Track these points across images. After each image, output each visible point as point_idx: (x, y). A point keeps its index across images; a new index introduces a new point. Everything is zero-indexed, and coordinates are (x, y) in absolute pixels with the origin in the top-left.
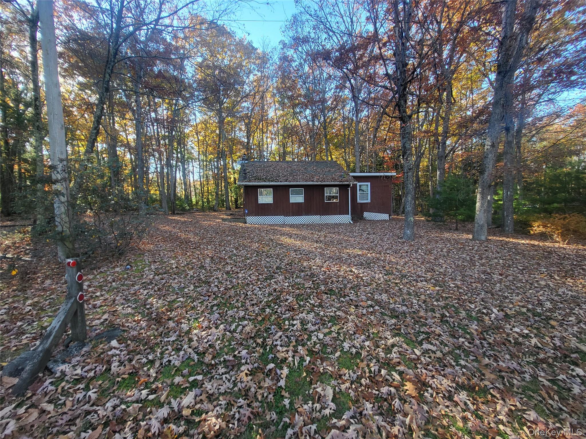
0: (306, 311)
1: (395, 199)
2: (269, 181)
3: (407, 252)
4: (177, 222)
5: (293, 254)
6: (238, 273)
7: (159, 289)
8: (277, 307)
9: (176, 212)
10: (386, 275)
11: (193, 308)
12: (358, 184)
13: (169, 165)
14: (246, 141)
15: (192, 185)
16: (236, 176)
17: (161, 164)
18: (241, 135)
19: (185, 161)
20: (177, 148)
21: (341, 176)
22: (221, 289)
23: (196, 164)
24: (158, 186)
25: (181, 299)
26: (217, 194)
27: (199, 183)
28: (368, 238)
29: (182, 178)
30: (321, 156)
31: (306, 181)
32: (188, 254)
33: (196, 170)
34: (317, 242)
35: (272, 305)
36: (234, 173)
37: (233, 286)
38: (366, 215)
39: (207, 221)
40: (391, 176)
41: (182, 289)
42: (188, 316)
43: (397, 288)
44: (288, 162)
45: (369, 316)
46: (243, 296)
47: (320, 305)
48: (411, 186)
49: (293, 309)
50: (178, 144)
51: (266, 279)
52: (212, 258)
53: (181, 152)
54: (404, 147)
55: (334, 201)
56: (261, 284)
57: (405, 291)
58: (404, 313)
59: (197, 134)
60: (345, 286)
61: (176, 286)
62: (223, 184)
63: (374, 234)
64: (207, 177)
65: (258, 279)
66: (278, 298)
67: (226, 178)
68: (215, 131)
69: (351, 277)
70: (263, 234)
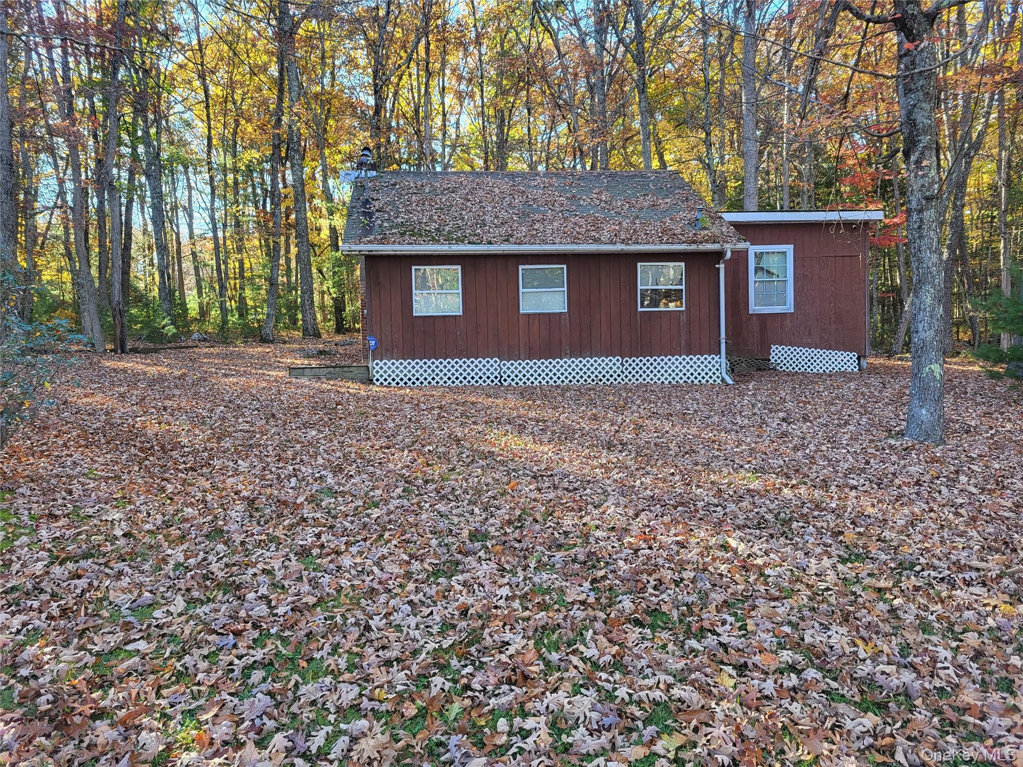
0: (567, 686)
1: (882, 302)
2: (449, 240)
3: (918, 483)
4: (134, 379)
5: (528, 489)
6: (338, 553)
7: (64, 612)
8: (469, 669)
9: (129, 345)
10: (844, 561)
11: (180, 676)
12: (753, 250)
13: (104, 182)
14: (372, 101)
15: (186, 250)
16: (339, 222)
17: (76, 178)
18: (354, 81)
19: (162, 167)
20: (134, 124)
21: (694, 223)
22: (281, 610)
23: (200, 181)
24: (68, 254)
25: (142, 645)
26: (272, 282)
27: (210, 245)
28: (784, 434)
29: (150, 228)
30: (626, 157)
31: (575, 240)
32: (170, 488)
33: (201, 199)
34: (610, 446)
35: (454, 662)
36: (331, 213)
37: (320, 601)
38: (779, 354)
39: (238, 374)
40: (866, 223)
41: (142, 609)
42: (163, 702)
43: (882, 606)
44: (513, 175)
45: (785, 703)
46: (355, 633)
47: (618, 664)
48: (934, 258)
49: (526, 677)
50: (136, 112)
51: (436, 574)
52: (251, 502)
53: (146, 140)
54: (910, 121)
55: (672, 306)
56: (417, 590)
57: (909, 618)
58: (906, 693)
59: (202, 77)
60: (704, 597)
61: (122, 599)
62: (294, 250)
63: (805, 419)
64: (238, 224)
65: (408, 575)
66: (475, 637)
67: (302, 230)
68: (264, 69)
69: (723, 568)
70: (428, 420)
